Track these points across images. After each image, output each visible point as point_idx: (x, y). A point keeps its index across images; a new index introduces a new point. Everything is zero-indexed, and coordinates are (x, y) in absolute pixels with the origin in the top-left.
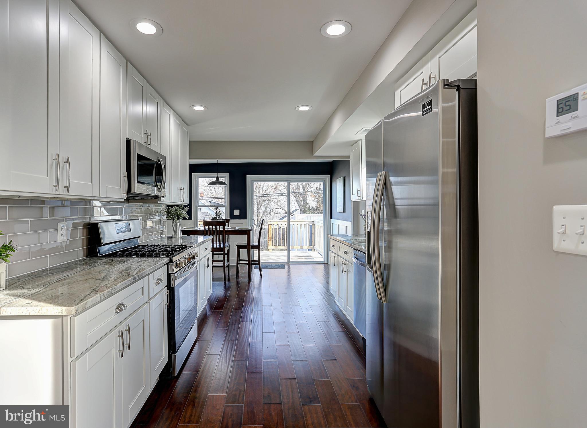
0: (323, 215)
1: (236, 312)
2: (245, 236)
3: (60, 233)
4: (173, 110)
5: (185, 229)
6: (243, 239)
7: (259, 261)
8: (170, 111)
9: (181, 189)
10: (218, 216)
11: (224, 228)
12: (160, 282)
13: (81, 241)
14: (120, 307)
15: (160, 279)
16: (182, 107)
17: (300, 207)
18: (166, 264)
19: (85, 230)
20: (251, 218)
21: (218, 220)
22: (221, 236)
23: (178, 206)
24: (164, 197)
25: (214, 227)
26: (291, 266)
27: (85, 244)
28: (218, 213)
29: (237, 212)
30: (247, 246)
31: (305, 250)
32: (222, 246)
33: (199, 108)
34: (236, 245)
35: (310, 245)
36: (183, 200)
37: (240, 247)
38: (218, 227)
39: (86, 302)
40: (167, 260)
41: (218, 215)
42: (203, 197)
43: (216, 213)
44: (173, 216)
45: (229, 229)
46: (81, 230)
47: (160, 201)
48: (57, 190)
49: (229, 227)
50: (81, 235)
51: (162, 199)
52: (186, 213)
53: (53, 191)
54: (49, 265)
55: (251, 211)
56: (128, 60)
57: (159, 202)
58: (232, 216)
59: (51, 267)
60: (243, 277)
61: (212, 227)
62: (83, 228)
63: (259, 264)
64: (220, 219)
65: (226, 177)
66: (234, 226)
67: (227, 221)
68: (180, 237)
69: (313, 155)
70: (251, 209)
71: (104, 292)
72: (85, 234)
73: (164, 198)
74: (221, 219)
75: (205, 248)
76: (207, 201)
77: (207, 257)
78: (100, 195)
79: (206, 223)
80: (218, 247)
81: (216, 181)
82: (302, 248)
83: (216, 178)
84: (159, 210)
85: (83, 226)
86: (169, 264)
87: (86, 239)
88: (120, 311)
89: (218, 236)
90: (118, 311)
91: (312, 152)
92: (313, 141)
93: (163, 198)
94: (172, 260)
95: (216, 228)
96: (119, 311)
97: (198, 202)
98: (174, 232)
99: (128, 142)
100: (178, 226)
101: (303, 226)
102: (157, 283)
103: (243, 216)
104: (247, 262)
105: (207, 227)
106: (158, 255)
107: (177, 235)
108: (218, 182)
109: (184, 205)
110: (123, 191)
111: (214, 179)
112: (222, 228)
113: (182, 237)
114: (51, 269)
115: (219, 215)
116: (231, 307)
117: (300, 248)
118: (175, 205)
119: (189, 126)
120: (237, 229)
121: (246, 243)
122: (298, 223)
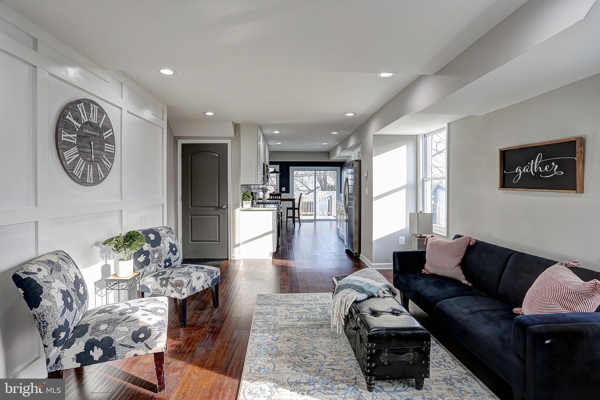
0: (336, 192)
2: (291, 202)
6: (290, 204)
7: (299, 218)
17: (321, 185)
20: (293, 192)
25: (275, 197)
26: (316, 222)
28: (275, 189)
29: (284, 189)
30: (292, 208)
31: (325, 215)
34: (287, 207)
35: (329, 212)
37: (288, 209)
38: (277, 197)
58: (282, 191)
63: (299, 220)
64: (276, 192)
65: (277, 168)
66: (284, 196)
69: (329, 159)
79: (271, 195)
81: (274, 171)
82: (323, 213)
91: (329, 157)
92: (329, 152)
95: (274, 197)
101: (324, 199)
103: (287, 191)
104: (292, 218)
105: (271, 197)
117: (321, 213)
120: (286, 198)
121: (292, 206)
122: (320, 197)
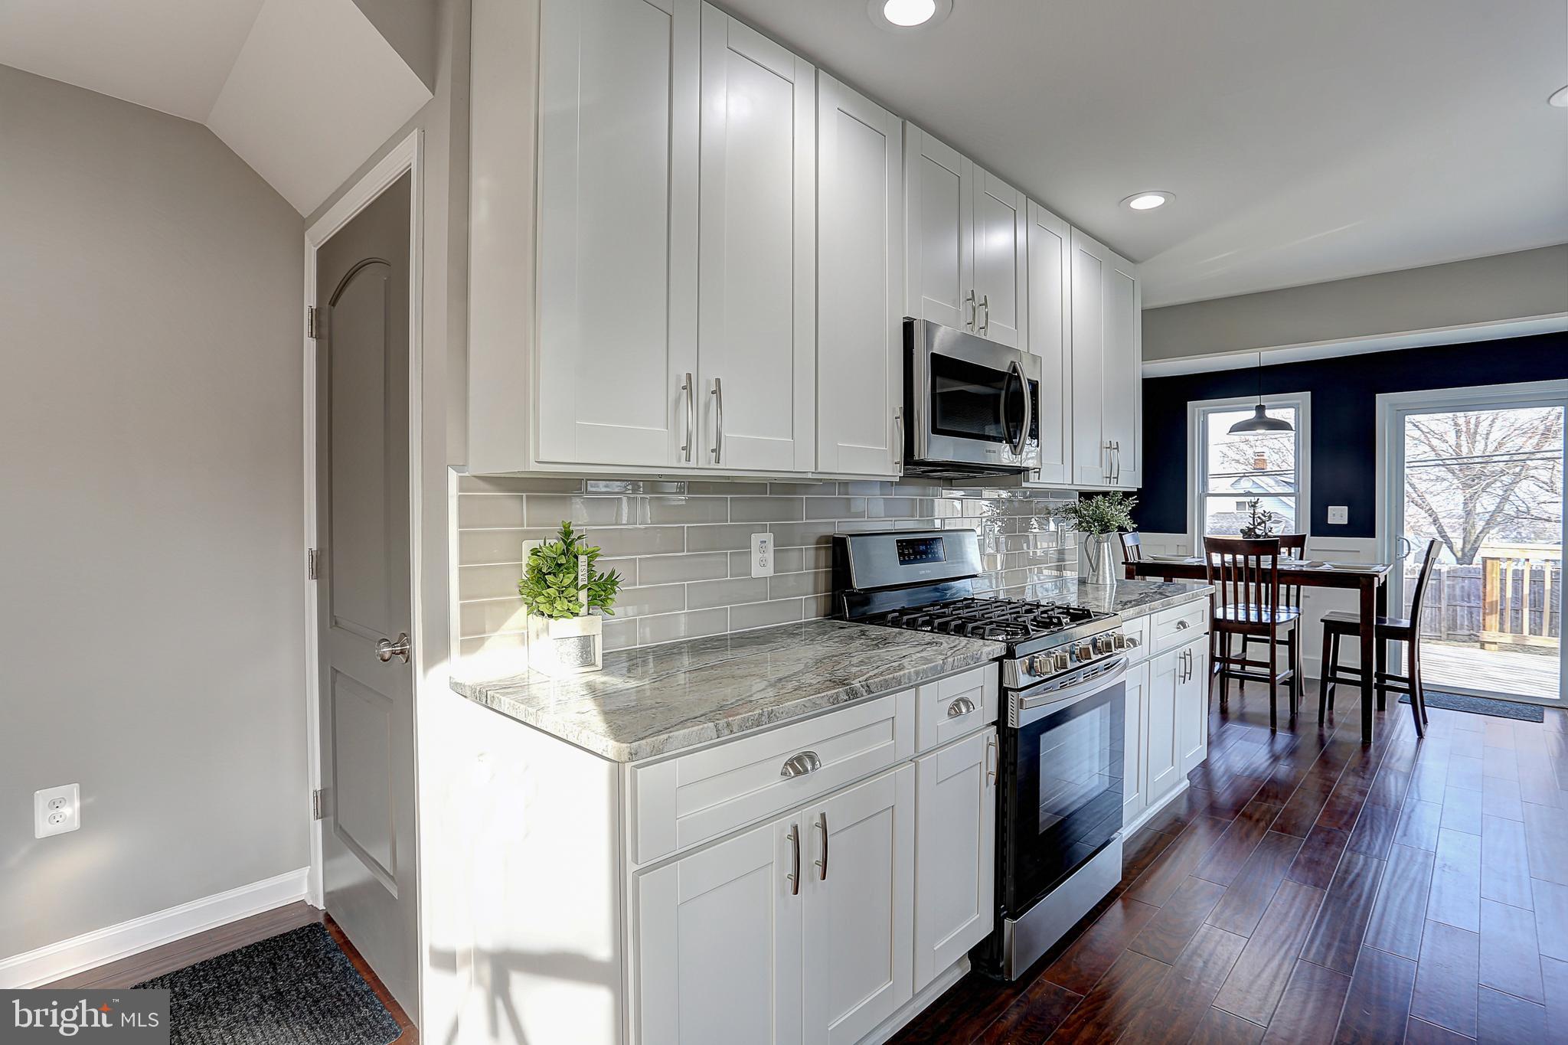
1: (1280, 838)
2: (1355, 593)
3: (756, 557)
4: (1073, 224)
5: (1155, 558)
6: (1347, 604)
7: (1411, 680)
8: (1061, 229)
9: (1109, 446)
10: (1259, 524)
11: (1274, 562)
12: (964, 710)
13: (811, 578)
14: (800, 764)
15: (966, 702)
16: (1099, 213)
18: (995, 660)
19: (823, 553)
20: (1394, 534)
21: (1258, 536)
22: (1263, 585)
23: (1105, 494)
24: (1038, 470)
25: (1240, 557)
27: (822, 586)
28: (1259, 517)
29: (1338, 515)
30: (1361, 629)
32: (1265, 618)
33: (1147, 202)
34: (1322, 620)
36: (1117, 478)
37: (1334, 629)
38: (1253, 557)
39: (665, 736)
40: (997, 648)
41: (1259, 521)
42: (1263, 469)
43: (1254, 514)
44: (1088, 522)
45: (1302, 566)
46: (812, 553)
47: (1028, 481)
48: (688, 459)
49: (1301, 558)
50: (812, 564)
51: (1032, 475)
52: (1126, 516)
53: (679, 460)
54: (730, 628)
55: (1394, 511)
56: (906, 117)
57: (1024, 485)
58: (1321, 527)
59: (735, 634)
60: (1346, 727)
61: (1234, 559)
62: (817, 549)
63: (1411, 691)
64: (1266, 534)
65: (1298, 404)
66: (1317, 558)
67: (1297, 541)
68: (1108, 582)
70: (1394, 505)
71: (730, 719)
72: (822, 561)
73: (1039, 472)
74: (1269, 534)
75: (1179, 620)
76: (1277, 482)
77: (1186, 648)
78: (816, 468)
79: (1214, 545)
80: (1253, 618)
81: (1255, 420)
83: (1254, 412)
84: (1051, 507)
85: (817, 543)
86: (1005, 660)
87: (824, 575)
88: (798, 773)
89: (1252, 585)
90: (790, 773)
93: (1037, 472)
94: (1014, 650)
96: (793, 774)
97: (1205, 484)
98: (1093, 568)
99: (908, 327)
100: (1104, 552)
102: (955, 710)
103: (1362, 525)
104: (1358, 678)
105: (1216, 559)
106: (979, 633)
107: (1101, 578)
108: (1262, 422)
109: (1124, 493)
110: (893, 455)
111: (1251, 415)
112: (1266, 562)
113: (1115, 582)
114: (733, 637)
115: (1264, 522)
116: (1268, 817)
118: (1097, 493)
119: (1142, 262)
120: (1326, 567)
121: (1356, 615)
